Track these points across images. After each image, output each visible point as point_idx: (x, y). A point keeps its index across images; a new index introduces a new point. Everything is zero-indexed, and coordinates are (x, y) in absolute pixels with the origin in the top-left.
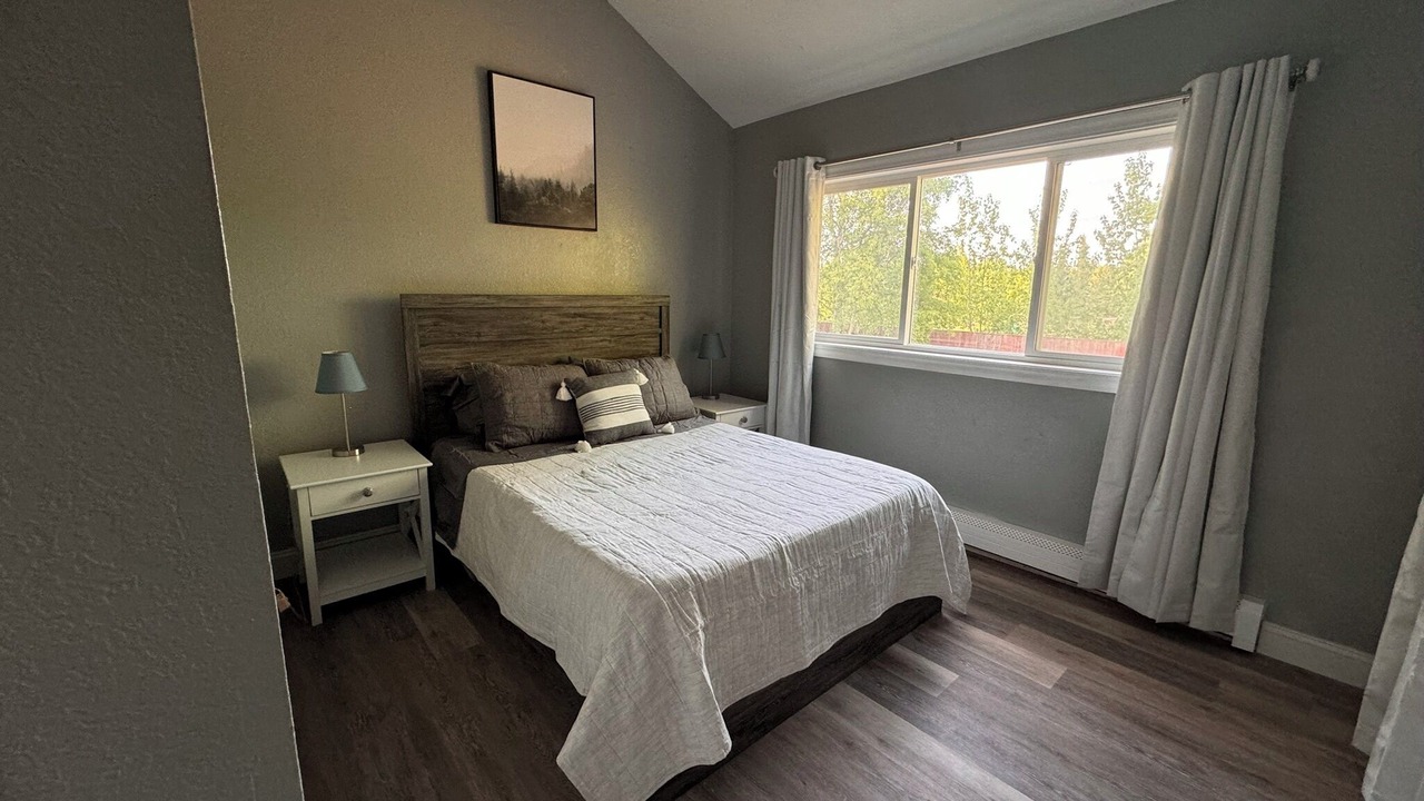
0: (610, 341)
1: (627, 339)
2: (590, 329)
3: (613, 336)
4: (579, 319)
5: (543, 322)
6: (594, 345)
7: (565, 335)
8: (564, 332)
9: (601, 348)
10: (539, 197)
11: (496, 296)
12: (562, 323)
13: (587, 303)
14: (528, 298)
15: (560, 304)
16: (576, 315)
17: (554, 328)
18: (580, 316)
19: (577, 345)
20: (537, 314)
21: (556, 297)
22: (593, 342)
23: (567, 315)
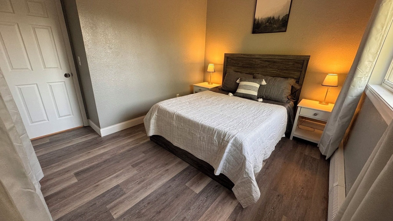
0: (277, 71)
1: (285, 71)
2: (270, 66)
3: (278, 69)
4: (267, 62)
5: (255, 62)
6: (271, 71)
7: (261, 67)
8: (261, 66)
9: (273, 73)
10: (266, 23)
11: (243, 54)
12: (261, 63)
13: (270, 57)
14: (251, 55)
15: (261, 57)
16: (266, 61)
17: (258, 64)
18: (267, 61)
19: (265, 70)
20: (254, 60)
21: (260, 55)
22: (271, 70)
23: (263, 61)
